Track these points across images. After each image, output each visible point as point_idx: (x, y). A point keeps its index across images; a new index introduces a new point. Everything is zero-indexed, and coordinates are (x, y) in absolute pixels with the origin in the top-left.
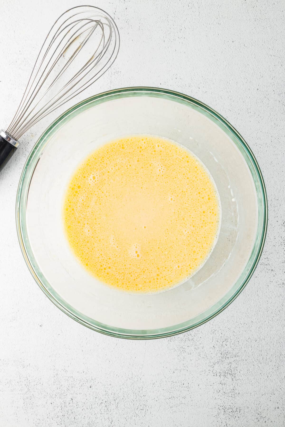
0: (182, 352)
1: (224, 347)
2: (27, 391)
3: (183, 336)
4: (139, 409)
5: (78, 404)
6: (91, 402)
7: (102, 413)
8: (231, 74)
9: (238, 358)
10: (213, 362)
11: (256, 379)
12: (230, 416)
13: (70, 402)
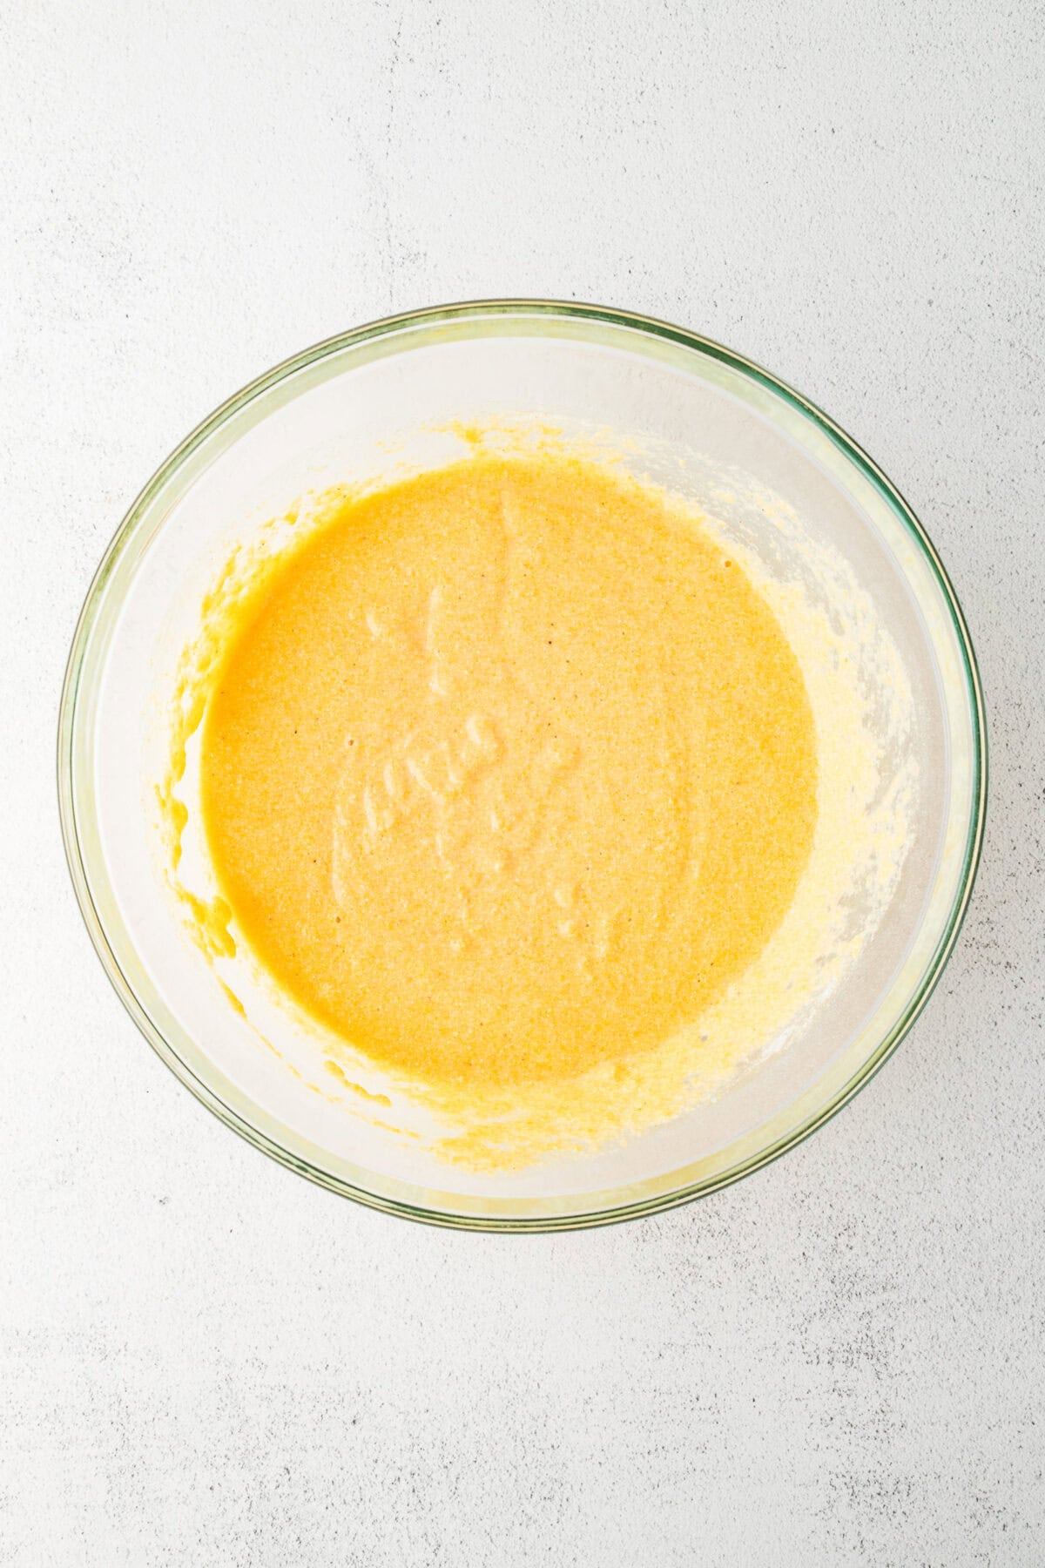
0: (689, 1280)
1: (841, 1255)
2: (119, 1448)
3: (691, 1220)
4: (535, 1495)
5: (310, 1485)
6: (358, 1477)
7: (401, 1516)
8: (832, 251)
9: (893, 1296)
10: (804, 1311)
11: (966, 1370)
12: (872, 1511)
13: (280, 1479)
